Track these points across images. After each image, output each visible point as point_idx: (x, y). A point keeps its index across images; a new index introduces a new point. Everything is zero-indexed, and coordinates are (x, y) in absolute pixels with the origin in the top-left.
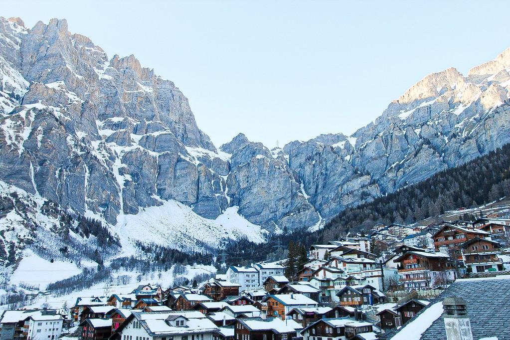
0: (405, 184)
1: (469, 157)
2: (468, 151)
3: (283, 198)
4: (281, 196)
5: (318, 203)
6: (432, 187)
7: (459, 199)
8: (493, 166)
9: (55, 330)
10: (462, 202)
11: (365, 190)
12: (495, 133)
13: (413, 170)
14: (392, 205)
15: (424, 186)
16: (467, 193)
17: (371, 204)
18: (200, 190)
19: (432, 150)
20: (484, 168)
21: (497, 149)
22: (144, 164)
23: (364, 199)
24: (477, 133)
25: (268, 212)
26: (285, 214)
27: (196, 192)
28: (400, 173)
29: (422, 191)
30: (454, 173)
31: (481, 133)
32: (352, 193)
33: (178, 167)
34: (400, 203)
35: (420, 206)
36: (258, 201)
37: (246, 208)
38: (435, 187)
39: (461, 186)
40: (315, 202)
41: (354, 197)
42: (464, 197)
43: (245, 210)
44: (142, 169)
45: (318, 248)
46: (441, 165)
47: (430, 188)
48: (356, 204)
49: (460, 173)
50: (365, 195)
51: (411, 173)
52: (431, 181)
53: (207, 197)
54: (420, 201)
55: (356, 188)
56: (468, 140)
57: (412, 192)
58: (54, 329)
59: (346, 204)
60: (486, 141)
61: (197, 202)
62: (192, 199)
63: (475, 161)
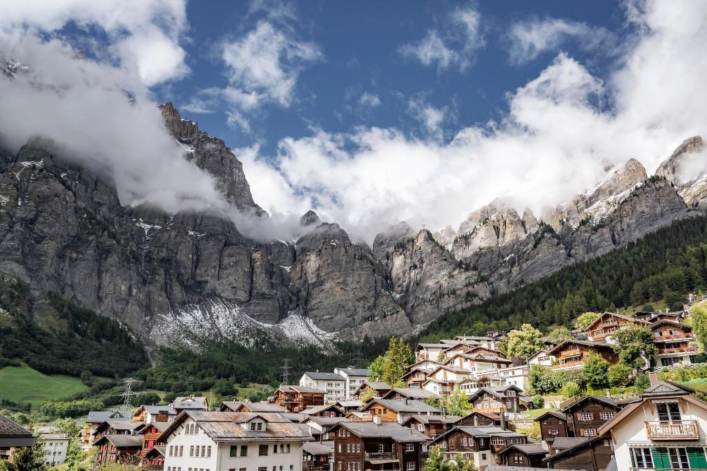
0: (522, 282)
1: (601, 249)
2: (599, 242)
3: (364, 297)
4: (361, 295)
5: (410, 305)
6: (558, 285)
7: (593, 300)
8: (634, 260)
9: (57, 454)
10: (597, 303)
11: (470, 289)
12: (633, 221)
13: (532, 264)
14: (507, 307)
15: (547, 284)
16: (603, 293)
17: (479, 306)
18: (254, 285)
19: (556, 240)
20: (622, 262)
21: (638, 240)
22: (181, 248)
23: (470, 301)
24: (611, 221)
25: (343, 316)
26: (366, 319)
27: (248, 287)
28: (516, 269)
29: (545, 290)
30: (585, 268)
31: (617, 221)
32: (454, 292)
33: (226, 253)
34: (518, 304)
35: (543, 308)
36: (331, 300)
37: (314, 310)
38: (562, 285)
39: (595, 284)
40: (406, 303)
41: (456, 298)
42: (600, 297)
43: (314, 312)
44: (176, 253)
45: (427, 348)
46: (566, 259)
47: (554, 286)
48: (459, 307)
49: (593, 269)
50: (470, 296)
51: (530, 269)
52: (556, 278)
53: (263, 294)
54: (543, 303)
55: (459, 287)
56: (600, 229)
57: (532, 291)
58: (55, 453)
59: (445, 306)
60: (623, 230)
61: (250, 300)
62: (243, 296)
63: (610, 254)
